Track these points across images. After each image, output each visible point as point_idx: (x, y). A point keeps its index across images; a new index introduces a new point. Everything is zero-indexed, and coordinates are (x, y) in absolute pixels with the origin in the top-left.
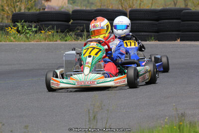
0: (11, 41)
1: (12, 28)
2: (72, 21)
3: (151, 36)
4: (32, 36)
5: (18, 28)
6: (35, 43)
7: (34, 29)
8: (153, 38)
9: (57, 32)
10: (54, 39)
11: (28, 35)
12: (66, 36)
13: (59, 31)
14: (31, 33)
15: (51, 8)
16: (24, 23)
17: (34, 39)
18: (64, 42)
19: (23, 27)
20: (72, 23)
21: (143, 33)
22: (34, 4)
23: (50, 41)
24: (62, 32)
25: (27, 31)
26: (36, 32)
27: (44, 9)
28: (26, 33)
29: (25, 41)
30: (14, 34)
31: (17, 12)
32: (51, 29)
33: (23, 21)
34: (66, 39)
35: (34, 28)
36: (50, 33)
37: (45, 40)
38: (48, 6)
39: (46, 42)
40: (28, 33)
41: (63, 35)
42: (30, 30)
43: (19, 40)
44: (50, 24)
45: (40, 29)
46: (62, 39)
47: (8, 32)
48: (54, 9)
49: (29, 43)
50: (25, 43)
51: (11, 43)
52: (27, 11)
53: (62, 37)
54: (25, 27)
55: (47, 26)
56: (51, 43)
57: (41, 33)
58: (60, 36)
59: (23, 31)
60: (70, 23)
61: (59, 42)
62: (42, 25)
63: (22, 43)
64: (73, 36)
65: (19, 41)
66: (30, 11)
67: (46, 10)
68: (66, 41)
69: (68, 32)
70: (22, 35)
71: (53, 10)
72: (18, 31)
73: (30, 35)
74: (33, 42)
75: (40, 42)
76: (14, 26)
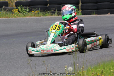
1: (15, 10)
3: (93, 12)
4: (27, 14)
5: (19, 10)
6: (29, 18)
7: (28, 10)
8: (94, 13)
9: (41, 11)
10: (39, 15)
11: (24, 13)
12: (46, 13)
13: (42, 10)
14: (26, 12)
16: (22, 7)
17: (28, 16)
18: (45, 17)
19: (21, 9)
20: (49, 6)
21: (89, 11)
23: (37, 16)
24: (44, 11)
25: (24, 11)
26: (29, 12)
28: (23, 12)
30: (17, 13)
32: (37, 10)
33: (21, 6)
34: (46, 15)
36: (37, 12)
37: (34, 16)
39: (35, 17)
40: (24, 12)
41: (44, 13)
42: (25, 10)
43: (19, 16)
44: (37, 7)
45: (31, 10)
46: (44, 15)
47: (13, 12)
50: (23, 18)
51: (15, 18)
53: (44, 14)
54: (23, 9)
55: (35, 8)
56: (38, 17)
57: (32, 12)
58: (42, 13)
59: (22, 11)
60: (48, 6)
61: (42, 17)
62: (32, 8)
63: (21, 18)
64: (50, 13)
68: (46, 16)
69: (47, 11)
70: (21, 13)
72: (19, 11)
73: (26, 13)
74: (27, 17)
75: (32, 17)
76: (17, 9)
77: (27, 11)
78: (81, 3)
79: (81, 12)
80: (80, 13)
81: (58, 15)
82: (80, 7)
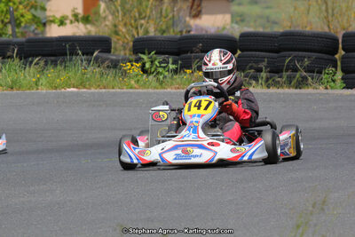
0: (131, 88)
1: (132, 65)
2: (239, 52)
4: (168, 79)
5: (144, 65)
6: (174, 91)
7: (172, 67)
11: (161, 77)
14: (167, 73)
15: (202, 29)
16: (156, 56)
17: (172, 84)
19: (152, 62)
20: (239, 57)
22: (171, 22)
25: (160, 70)
26: (176, 71)
27: (189, 32)
28: (158, 73)
29: (155, 88)
30: (137, 75)
31: (140, 35)
33: (153, 52)
35: (173, 64)
38: (196, 26)
40: (161, 73)
42: (164, 67)
43: (144, 86)
45: (183, 67)
47: (125, 71)
48: (206, 32)
49: (162, 90)
50: (156, 90)
51: (131, 90)
52: (159, 34)
54: (156, 63)
57: (185, 73)
59: (153, 70)
63: (150, 90)
65: (145, 88)
66: (165, 35)
67: (192, 33)
70: (151, 77)
71: (204, 33)
72: (144, 71)
73: (165, 77)
74: (169, 90)
76: (137, 61)
77: (168, 71)
78: (344, 49)
79: (342, 79)
80: (339, 83)
81: (268, 87)
82: (339, 63)
